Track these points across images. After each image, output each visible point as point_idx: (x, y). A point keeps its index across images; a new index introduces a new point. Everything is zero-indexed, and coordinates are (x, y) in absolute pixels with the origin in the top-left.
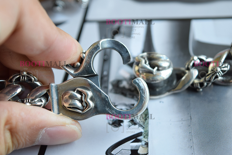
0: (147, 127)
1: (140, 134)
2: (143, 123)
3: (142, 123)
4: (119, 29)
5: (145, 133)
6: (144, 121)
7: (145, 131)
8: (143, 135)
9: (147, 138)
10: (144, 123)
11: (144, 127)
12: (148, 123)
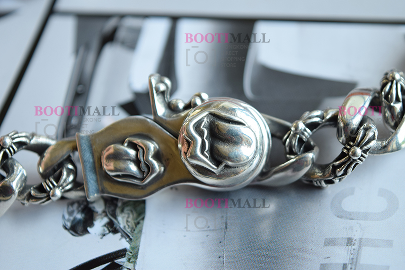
0: (137, 240)
1: (121, 253)
2: (131, 231)
3: (129, 230)
4: (114, 31)
5: (131, 251)
6: (134, 227)
7: (132, 248)
8: (127, 256)
9: (134, 263)
10: (133, 230)
11: (131, 239)
12: (140, 231)
